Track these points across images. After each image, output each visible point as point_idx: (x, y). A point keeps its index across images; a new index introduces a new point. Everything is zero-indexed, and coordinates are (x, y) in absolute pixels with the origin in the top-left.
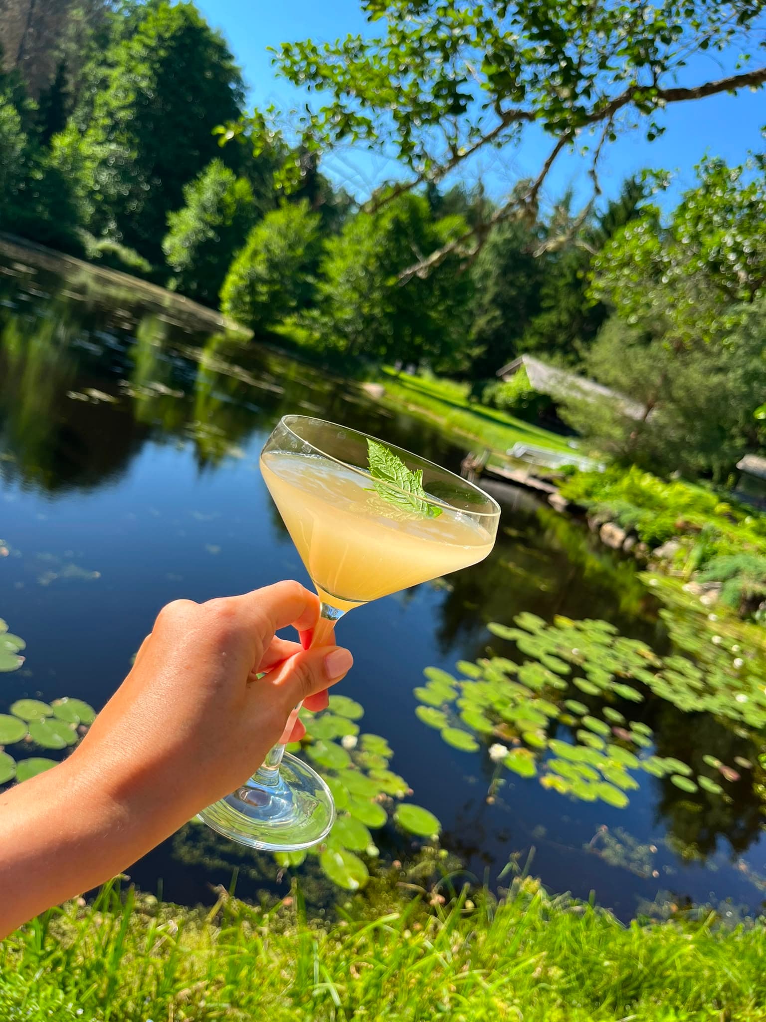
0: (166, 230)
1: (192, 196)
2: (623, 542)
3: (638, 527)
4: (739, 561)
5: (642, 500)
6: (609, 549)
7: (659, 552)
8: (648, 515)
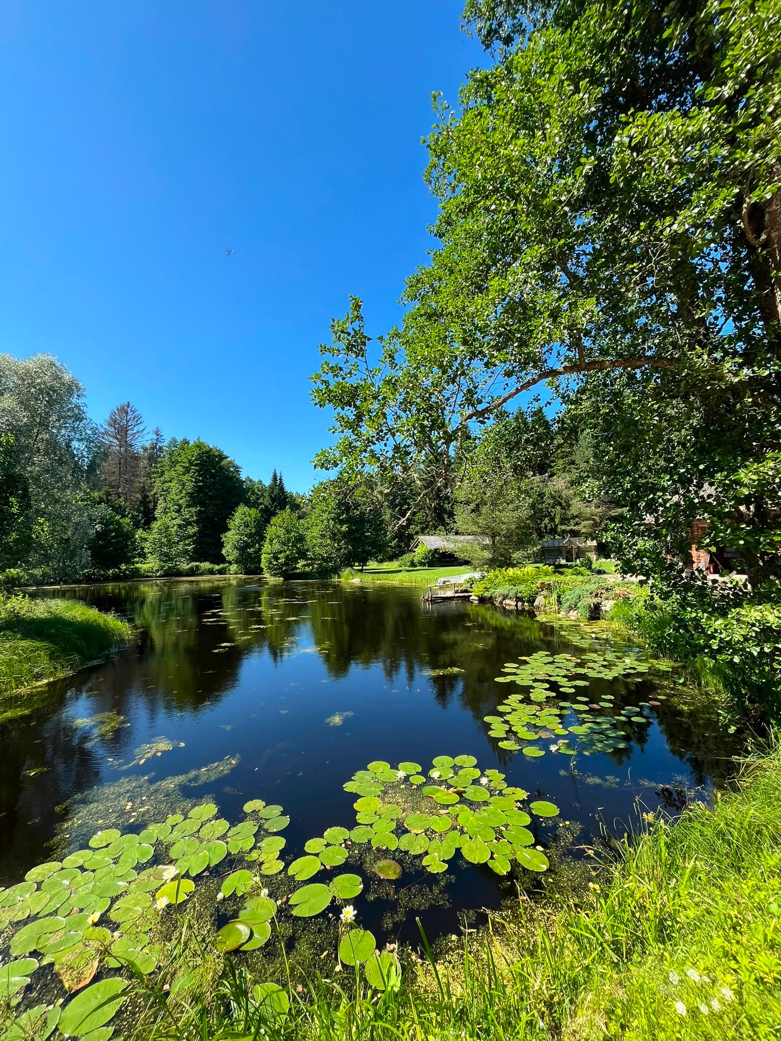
0: (222, 545)
1: (231, 524)
2: (516, 605)
3: (519, 595)
4: (577, 591)
5: (513, 581)
6: (511, 611)
7: (536, 603)
8: (522, 587)
